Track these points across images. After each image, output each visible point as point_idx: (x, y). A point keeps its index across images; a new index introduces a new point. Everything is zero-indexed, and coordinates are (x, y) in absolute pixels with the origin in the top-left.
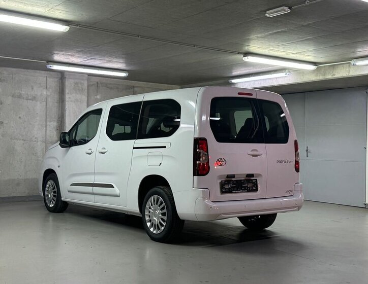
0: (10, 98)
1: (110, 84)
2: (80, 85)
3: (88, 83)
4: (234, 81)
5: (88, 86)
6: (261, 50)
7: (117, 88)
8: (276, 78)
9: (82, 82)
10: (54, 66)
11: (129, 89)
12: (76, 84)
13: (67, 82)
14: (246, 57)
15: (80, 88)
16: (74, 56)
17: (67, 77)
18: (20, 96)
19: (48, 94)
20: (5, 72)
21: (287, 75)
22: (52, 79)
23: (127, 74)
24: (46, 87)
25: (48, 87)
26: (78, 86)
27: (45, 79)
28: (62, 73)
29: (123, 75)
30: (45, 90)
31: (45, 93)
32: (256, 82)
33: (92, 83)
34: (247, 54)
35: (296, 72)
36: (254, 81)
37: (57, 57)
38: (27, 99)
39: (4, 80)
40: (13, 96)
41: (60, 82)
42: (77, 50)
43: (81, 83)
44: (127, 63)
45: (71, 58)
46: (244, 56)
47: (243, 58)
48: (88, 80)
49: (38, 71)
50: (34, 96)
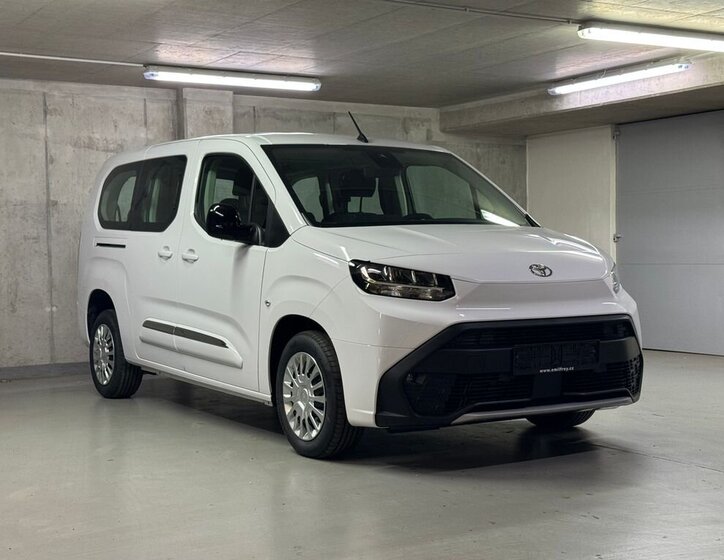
0: (70, 149)
1: (282, 110)
2: (216, 116)
3: (234, 108)
4: (559, 90)
5: (235, 117)
6: (620, 12)
7: (299, 119)
8: (659, 78)
9: (222, 108)
10: (160, 73)
11: (325, 120)
12: (209, 112)
13: (188, 109)
14: (586, 30)
15: (218, 123)
16: (200, 49)
17: (188, 98)
18: (90, 145)
19: (150, 137)
20: (56, 93)
21: (683, 69)
22: (156, 105)
23: (319, 85)
24: (146, 123)
25: (150, 120)
26: (213, 118)
27: (142, 104)
28: (177, 89)
29: (310, 87)
30: (143, 129)
31: (143, 135)
32: (612, 91)
33: (243, 111)
34: (587, 22)
35: (703, 61)
36: (607, 87)
37: (165, 54)
38: (107, 150)
39: (55, 110)
40: (75, 145)
41: (175, 109)
42: (208, 32)
43: (219, 111)
44: (319, 60)
45: (195, 53)
46: (580, 29)
47: (580, 33)
48: (234, 104)
49: (126, 88)
50: (120, 142)
